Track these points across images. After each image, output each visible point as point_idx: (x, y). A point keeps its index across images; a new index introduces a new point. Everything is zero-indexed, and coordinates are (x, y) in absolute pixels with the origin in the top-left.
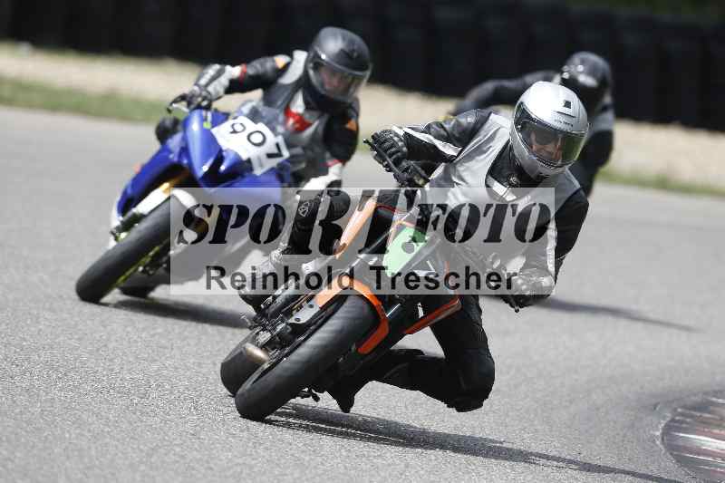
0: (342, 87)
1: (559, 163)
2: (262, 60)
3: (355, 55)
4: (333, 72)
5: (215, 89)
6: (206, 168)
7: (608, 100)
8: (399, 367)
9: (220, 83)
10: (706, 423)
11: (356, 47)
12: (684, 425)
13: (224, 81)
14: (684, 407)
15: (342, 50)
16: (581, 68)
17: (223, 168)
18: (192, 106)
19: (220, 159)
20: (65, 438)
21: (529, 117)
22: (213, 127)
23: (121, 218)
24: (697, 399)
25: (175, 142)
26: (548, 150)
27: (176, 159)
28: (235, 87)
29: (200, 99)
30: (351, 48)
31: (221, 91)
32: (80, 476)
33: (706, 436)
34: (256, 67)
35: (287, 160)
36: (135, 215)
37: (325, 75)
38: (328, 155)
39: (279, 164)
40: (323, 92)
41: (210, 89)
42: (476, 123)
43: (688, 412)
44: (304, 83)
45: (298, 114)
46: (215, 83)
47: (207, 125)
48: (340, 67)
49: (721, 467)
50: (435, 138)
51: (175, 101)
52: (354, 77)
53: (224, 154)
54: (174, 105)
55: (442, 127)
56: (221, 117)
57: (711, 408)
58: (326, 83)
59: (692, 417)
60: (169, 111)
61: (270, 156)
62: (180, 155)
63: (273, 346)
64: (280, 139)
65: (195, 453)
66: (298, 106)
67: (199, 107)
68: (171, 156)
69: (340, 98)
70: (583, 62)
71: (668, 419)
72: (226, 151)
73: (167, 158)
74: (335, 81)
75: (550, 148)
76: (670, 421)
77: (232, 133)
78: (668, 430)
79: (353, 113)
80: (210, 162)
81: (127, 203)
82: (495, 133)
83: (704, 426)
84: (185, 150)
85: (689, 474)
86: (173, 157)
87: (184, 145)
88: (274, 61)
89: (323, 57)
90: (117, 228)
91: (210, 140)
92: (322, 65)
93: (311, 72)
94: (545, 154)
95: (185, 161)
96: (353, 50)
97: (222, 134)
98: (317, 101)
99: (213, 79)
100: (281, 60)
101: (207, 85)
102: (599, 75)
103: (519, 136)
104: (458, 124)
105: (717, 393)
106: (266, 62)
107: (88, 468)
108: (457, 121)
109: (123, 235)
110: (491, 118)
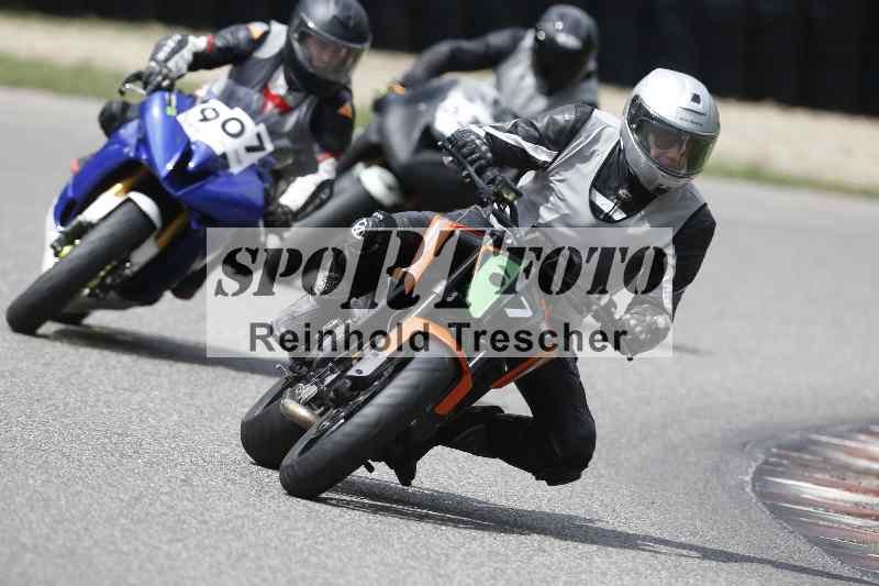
0: (335, 62)
1: (683, 172)
2: (233, 28)
3: (351, 23)
4: (323, 44)
5: (177, 66)
6: (170, 166)
7: (592, 65)
8: (475, 428)
9: (182, 57)
10: (805, 466)
11: (352, 13)
12: (781, 469)
13: (186, 55)
14: (779, 447)
15: (335, 17)
16: (560, 25)
17: (192, 165)
18: (150, 87)
19: (187, 154)
20: (29, 485)
21: (647, 114)
22: (178, 113)
23: (62, 229)
24: (796, 436)
25: (129, 132)
26: (669, 155)
27: (132, 154)
28: (201, 62)
29: (160, 78)
30: (346, 14)
31: (184, 67)
32: (46, 531)
33: (807, 481)
34: (225, 38)
35: (272, 154)
36: (80, 224)
37: (314, 49)
38: (316, 147)
39: (260, 161)
40: (311, 70)
41: (171, 64)
42: (577, 120)
43: (783, 452)
44: (286, 58)
45: (279, 97)
46: (177, 57)
47: (171, 111)
48: (333, 38)
49: (823, 520)
50: (524, 139)
51: (128, 81)
52: (350, 51)
53: (193, 147)
54: (128, 86)
55: (532, 125)
56: (188, 101)
57: (813, 448)
58: (315, 58)
59: (787, 458)
60: (122, 93)
61: (250, 149)
62: (137, 149)
63: (319, 402)
64: (262, 128)
65: (185, 503)
66: (279, 86)
67: (159, 88)
68: (126, 150)
69: (331, 77)
70: (562, 18)
71: (760, 462)
72: (195, 143)
73: (120, 153)
74: (326, 57)
75: (673, 153)
76: (764, 463)
77: (202, 120)
78: (759, 474)
79: (347, 95)
80: (176, 157)
81: (68, 210)
82: (599, 134)
83: (804, 469)
84: (143, 142)
85: (785, 528)
86: (130, 152)
87: (140, 136)
88: (248, 30)
89: (311, 25)
90: (58, 241)
91: (175, 130)
92: (309, 35)
93: (296, 45)
94: (667, 161)
95: (144, 157)
96: (349, 18)
97: (190, 121)
98: (303, 79)
99: (174, 52)
100: (257, 29)
101: (167, 60)
102: (583, 33)
103: (633, 138)
104: (553, 122)
105: (818, 430)
106: (238, 30)
107: (57, 522)
108: (551, 118)
109: (67, 249)
110: (594, 114)
